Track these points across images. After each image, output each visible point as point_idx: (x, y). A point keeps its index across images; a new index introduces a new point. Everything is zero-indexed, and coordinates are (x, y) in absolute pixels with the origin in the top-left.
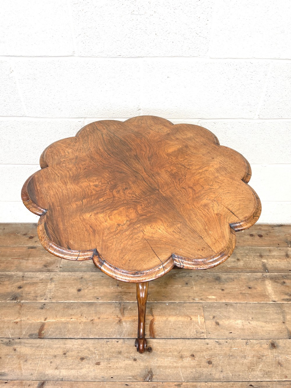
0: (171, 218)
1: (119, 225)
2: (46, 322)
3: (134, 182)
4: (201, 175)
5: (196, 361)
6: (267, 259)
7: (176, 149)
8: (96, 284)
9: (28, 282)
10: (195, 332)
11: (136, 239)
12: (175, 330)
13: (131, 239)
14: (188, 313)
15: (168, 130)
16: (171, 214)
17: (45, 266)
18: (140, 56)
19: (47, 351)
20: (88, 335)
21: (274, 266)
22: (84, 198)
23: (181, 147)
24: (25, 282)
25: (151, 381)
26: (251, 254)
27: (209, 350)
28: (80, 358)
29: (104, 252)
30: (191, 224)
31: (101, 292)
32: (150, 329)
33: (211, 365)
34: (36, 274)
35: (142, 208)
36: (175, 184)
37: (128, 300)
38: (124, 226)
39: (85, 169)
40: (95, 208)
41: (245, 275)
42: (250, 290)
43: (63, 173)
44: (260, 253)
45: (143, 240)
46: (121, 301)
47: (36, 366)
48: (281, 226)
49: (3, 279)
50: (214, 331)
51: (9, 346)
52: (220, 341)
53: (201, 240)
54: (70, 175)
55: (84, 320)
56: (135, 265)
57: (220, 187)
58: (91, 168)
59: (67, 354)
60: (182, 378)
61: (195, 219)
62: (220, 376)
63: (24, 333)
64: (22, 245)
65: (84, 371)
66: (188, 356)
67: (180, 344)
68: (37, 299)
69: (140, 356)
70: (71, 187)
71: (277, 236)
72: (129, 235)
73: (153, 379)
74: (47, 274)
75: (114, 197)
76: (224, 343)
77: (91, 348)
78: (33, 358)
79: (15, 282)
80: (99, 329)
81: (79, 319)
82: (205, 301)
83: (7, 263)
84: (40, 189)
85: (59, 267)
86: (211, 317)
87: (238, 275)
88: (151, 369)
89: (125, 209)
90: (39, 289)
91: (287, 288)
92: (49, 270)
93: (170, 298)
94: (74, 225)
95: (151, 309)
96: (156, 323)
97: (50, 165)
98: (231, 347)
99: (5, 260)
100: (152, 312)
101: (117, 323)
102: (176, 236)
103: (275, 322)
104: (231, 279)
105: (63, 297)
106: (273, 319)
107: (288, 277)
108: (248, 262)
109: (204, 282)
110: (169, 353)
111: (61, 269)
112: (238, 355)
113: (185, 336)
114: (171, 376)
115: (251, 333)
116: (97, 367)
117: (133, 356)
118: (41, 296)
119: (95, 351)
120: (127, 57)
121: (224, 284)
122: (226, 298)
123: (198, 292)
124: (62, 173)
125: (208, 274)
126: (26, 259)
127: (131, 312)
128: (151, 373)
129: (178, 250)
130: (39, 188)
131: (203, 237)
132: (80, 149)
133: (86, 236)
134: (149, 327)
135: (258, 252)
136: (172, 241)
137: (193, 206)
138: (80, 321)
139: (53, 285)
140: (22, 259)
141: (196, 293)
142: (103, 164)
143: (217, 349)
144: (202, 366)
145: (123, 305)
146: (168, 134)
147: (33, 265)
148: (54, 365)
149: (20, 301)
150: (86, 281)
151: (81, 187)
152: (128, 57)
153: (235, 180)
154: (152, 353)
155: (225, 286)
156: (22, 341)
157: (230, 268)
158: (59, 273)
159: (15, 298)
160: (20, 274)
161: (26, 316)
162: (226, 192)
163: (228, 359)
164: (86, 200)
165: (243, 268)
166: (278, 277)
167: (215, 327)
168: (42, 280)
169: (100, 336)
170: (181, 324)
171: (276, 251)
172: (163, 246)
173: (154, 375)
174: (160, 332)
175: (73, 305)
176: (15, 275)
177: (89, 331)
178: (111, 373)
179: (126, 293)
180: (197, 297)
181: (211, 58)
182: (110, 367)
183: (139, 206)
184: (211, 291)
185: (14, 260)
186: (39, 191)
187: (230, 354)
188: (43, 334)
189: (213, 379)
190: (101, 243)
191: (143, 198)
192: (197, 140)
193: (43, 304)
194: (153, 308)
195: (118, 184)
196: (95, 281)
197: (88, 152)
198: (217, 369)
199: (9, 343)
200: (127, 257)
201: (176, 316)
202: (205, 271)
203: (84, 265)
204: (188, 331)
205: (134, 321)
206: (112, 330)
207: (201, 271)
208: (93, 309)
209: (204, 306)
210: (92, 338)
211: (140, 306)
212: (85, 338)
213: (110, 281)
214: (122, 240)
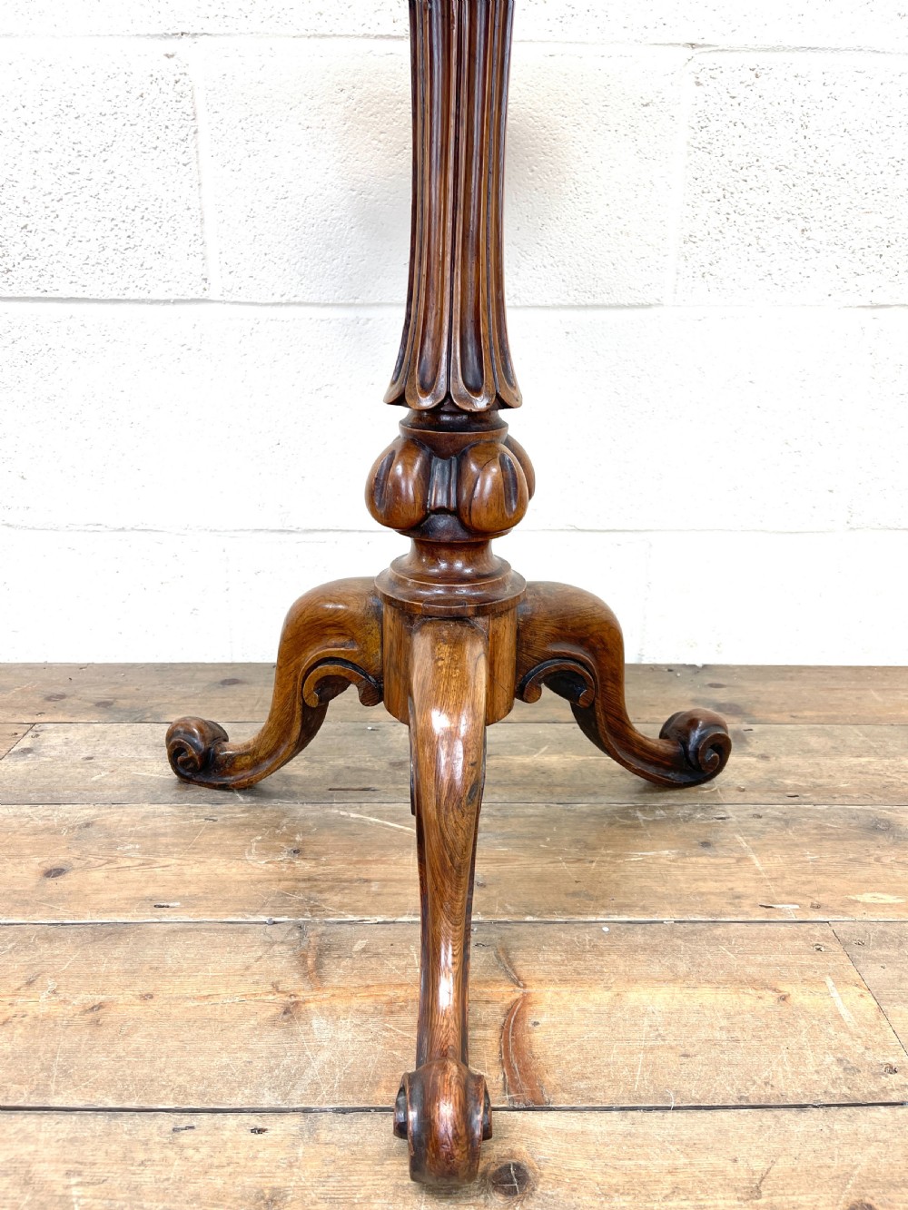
8: (167, 846)
10: (837, 1070)
12: (685, 1060)
14: (750, 970)
20: (42, 1090)
31: (188, 878)
32: (505, 1051)
37: (355, 911)
46: (308, 914)
55: (38, 1005)
67: (742, 1138)
77: (44, 1166)
80: (137, 1053)
81: (8, 1000)
82: (844, 913)
93: (620, 901)
95: (506, 951)
96: (543, 1020)
100: (510, 963)
101: (273, 1022)
109: (805, 839)
113: (769, 1090)
119: (67, 1187)
123: (783, 877)
125: (818, 811)
127: (374, 963)
134: (495, 1042)
141: (774, 880)
145: (322, 935)
150: (109, 836)
154: (533, 1203)
169: (130, 1097)
170: (724, 1023)
174: (576, 1069)
177: (60, 1067)
179: (338, 883)
180: (784, 898)
184: (865, 873)
194: (518, 948)
196: (165, 835)
201: (673, 981)
202: (795, 799)
203: (115, 780)
204: (780, 1063)
205: (391, 1009)
206: (225, 1060)
207: (775, 801)
208: (116, 953)
209: (841, 936)
210: (71, 1105)
211: (434, 815)
212: (20, 1103)
213: (252, 836)
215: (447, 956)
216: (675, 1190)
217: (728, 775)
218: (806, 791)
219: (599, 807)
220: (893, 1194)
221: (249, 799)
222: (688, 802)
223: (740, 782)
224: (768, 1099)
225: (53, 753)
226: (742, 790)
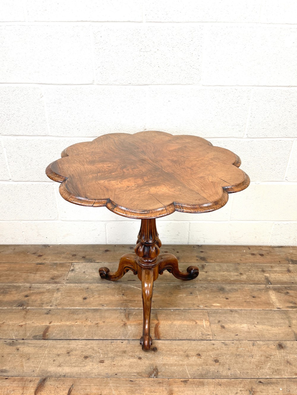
0: (172, 184)
1: (128, 187)
2: (51, 325)
3: (141, 165)
4: (198, 161)
5: (202, 360)
6: (269, 274)
7: (177, 148)
8: (102, 293)
9: (35, 291)
10: (201, 335)
11: (143, 194)
12: (180, 333)
13: (138, 194)
14: (193, 318)
15: (170, 138)
16: (172, 181)
17: (52, 279)
18: (146, 84)
19: (50, 350)
20: (92, 337)
21: (277, 279)
22: (99, 173)
23: (180, 147)
24: (32, 291)
25: (156, 378)
26: (254, 269)
27: (216, 350)
28: (84, 356)
29: (116, 200)
30: (190, 187)
31: (106, 300)
32: (155, 331)
33: (218, 363)
34: (43, 285)
35: (148, 178)
36: (176, 166)
37: (133, 307)
38: (133, 188)
39: (99, 158)
40: (108, 178)
41: (249, 286)
42: (254, 299)
43: (81, 160)
44: (263, 269)
45: (149, 195)
46: (126, 307)
47: (38, 363)
48: (282, 247)
49: (10, 289)
50: (220, 334)
51: (12, 346)
52: (226, 341)
53: (198, 195)
54: (87, 161)
55: (89, 323)
56: (142, 207)
57: (215, 168)
58: (104, 157)
59: (70, 354)
60: (189, 375)
61: (193, 184)
62: (227, 373)
63: (28, 335)
64: (31, 262)
65: (88, 368)
66: (194, 356)
67: (185, 344)
68: (43, 306)
69: (145, 355)
70: (88, 167)
71: (278, 255)
72: (137, 192)
73: (159, 376)
74: (54, 285)
75: (124, 172)
76: (230, 344)
77: (95, 348)
78: (35, 356)
79: (22, 291)
80: (104, 331)
81: (84, 322)
82: (210, 308)
83: (15, 276)
85: (65, 279)
86: (217, 321)
87: (242, 286)
88: (156, 366)
89: (134, 178)
90: (46, 297)
91: (291, 297)
92: (56, 282)
93: (175, 305)
94: (91, 186)
95: (156, 314)
96: (161, 326)
98: (238, 348)
99: (14, 274)
100: (157, 316)
101: (122, 326)
102: (177, 193)
103: (281, 326)
104: (235, 289)
105: (69, 305)
106: (279, 323)
107: (291, 288)
108: (251, 275)
109: (208, 292)
110: (174, 352)
111: (68, 281)
112: (245, 355)
113: (191, 337)
114: (177, 373)
115: (258, 335)
116: (101, 365)
117: (138, 355)
118: (47, 303)
119: (99, 350)
120: (135, 84)
121: (228, 294)
122: (231, 306)
123: (202, 300)
125: (212, 286)
126: (34, 273)
127: (137, 316)
128: (156, 370)
129: (179, 200)
130: (60, 167)
131: (199, 193)
132: (95, 148)
133: (101, 192)
135: (261, 268)
136: (173, 195)
137: (191, 178)
138: (85, 324)
139: (59, 294)
140: (31, 273)
141: (201, 301)
142: (115, 155)
143: (223, 349)
144: (208, 364)
145: (128, 311)
146: (170, 140)
147: (41, 278)
148: (57, 363)
149: (26, 308)
150: (92, 291)
151: (97, 167)
152: (137, 85)
153: (227, 164)
154: (157, 352)
155: (230, 295)
156: (26, 341)
157: (233, 281)
158: (66, 284)
159: (21, 305)
160: (28, 285)
161: (31, 321)
162: (220, 170)
163: (235, 358)
165: (246, 280)
166: (281, 289)
167: (220, 330)
168: (49, 289)
169: (104, 338)
170: (187, 327)
171: (277, 267)
172: (166, 198)
173: (159, 372)
174: (165, 334)
175: (78, 311)
176: (22, 286)
177: (94, 333)
178: (115, 370)
179: (131, 301)
180: (201, 305)
181: (203, 85)
182: (114, 364)
183: (145, 177)
184: (216, 299)
185: (22, 273)
187: (237, 354)
188: (48, 335)
189: (221, 376)
190: (113, 195)
191: (149, 173)
192: (194, 143)
193: (48, 310)
194: (158, 314)
195: (128, 166)
196: (101, 291)
197: (102, 149)
198: (224, 367)
199: (12, 343)
200: (135, 203)
201: (181, 320)
202: (209, 283)
203: (90, 278)
204: (193, 334)
205: (139, 324)
206: (117, 332)
207: (205, 283)
208: (98, 314)
209: (208, 312)
210: (97, 339)
211: (145, 302)
212: (90, 339)
213: (116, 291)
214: (131, 195)
215: (147, 322)
216: (175, 351)
217: (199, 277)
218: (212, 281)
219: (175, 284)
220: (203, 353)
221: (114, 282)
222: (190, 283)
223: (200, 279)
224: (190, 339)
225: (78, 271)
226: (200, 281)
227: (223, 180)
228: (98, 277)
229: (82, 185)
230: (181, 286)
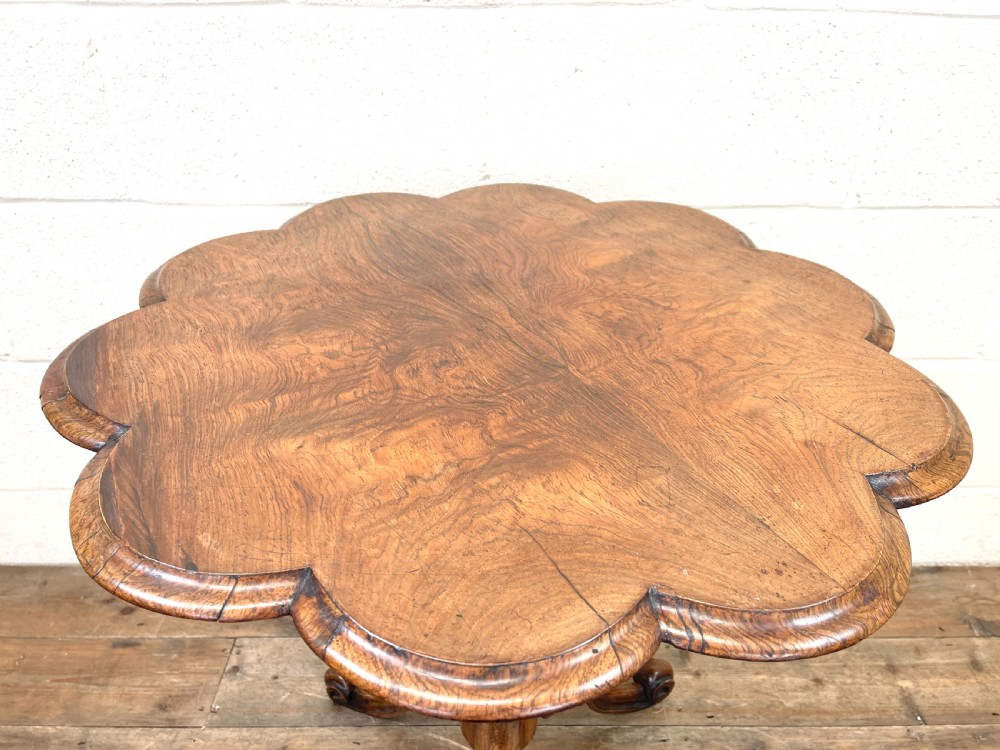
0: (625, 456)
1: (413, 479)
3: (471, 346)
4: (716, 325)
6: (912, 678)
7: (617, 260)
11: (485, 528)
13: (463, 530)
15: (582, 214)
16: (621, 441)
17: (162, 707)
21: (942, 701)
22: (281, 391)
23: (630, 253)
26: (858, 662)
29: (342, 582)
30: (710, 474)
34: (127, 735)
35: (508, 424)
36: (626, 350)
38: (434, 484)
39: (295, 309)
40: (319, 423)
41: (850, 734)
43: (214, 320)
44: (888, 659)
45: (514, 533)
48: (937, 570)
53: (764, 535)
54: (239, 324)
56: (484, 635)
57: (795, 359)
58: (317, 306)
61: (724, 460)
64: (95, 634)
70: (240, 358)
71: (932, 604)
72: (456, 515)
74: (165, 737)
75: (397, 387)
83: (36, 695)
84: (119, 361)
85: (207, 710)
87: (827, 735)
89: (440, 424)
92: (174, 720)
94: (229, 478)
97: (172, 295)
99: (31, 683)
102: (655, 520)
107: (994, 737)
108: (853, 688)
111: (216, 717)
124: (212, 317)
125: (724, 733)
126: (101, 681)
129: (673, 572)
130: (112, 359)
131: (768, 522)
132: (287, 259)
133: (272, 518)
135: (882, 657)
136: (639, 537)
137: (707, 418)
140: (89, 681)
142: (361, 296)
146: (584, 224)
147: (121, 705)
151: (276, 358)
153: (843, 340)
157: (794, 711)
158: (208, 732)
160: (75, 733)
162: (822, 374)
164: (287, 396)
165: (837, 709)
166: (959, 741)
171: (936, 650)
172: (605, 556)
176: (56, 736)
183: (493, 415)
185: (62, 684)
186: (111, 367)
190: (332, 544)
191: (508, 391)
192: (683, 237)
195: (415, 351)
197: (313, 266)
200: (447, 603)
202: (711, 720)
203: (295, 701)
207: (699, 722)
214: (428, 535)
217: (675, 697)
218: (719, 712)
222: (646, 723)
225: (252, 672)
226: (680, 710)
227: (858, 434)
228: (321, 700)
229: (185, 476)
230: (614, 737)
